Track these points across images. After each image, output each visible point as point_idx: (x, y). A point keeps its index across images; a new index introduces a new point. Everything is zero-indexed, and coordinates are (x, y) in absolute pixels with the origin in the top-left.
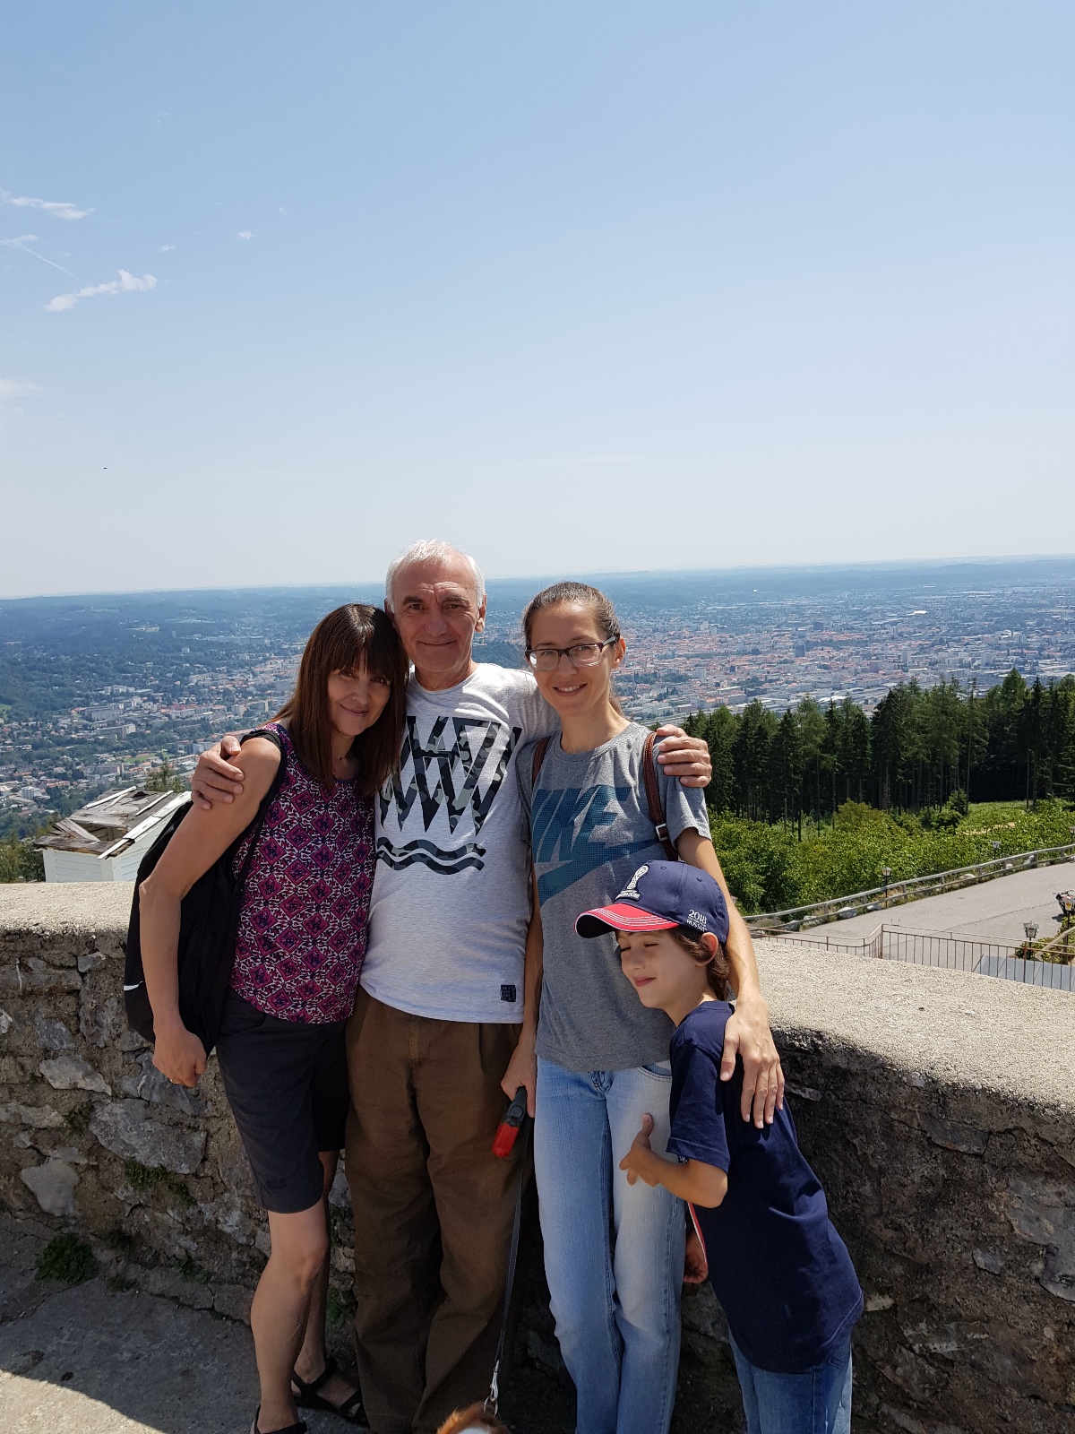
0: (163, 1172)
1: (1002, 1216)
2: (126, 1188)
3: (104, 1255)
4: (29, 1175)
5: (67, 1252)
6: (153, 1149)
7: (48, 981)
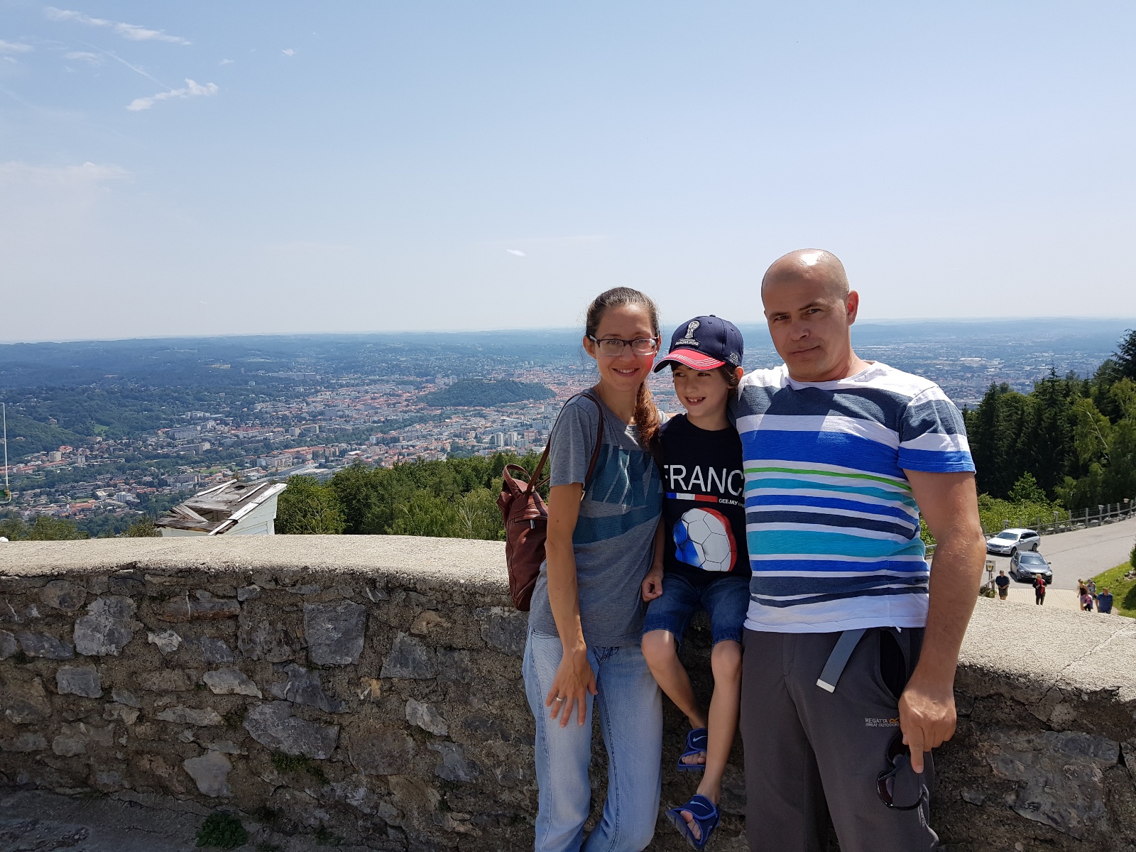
0: (302, 758)
1: (984, 761)
2: (272, 772)
3: (252, 827)
4: (191, 765)
5: (222, 824)
6: (295, 740)
7: (212, 609)
